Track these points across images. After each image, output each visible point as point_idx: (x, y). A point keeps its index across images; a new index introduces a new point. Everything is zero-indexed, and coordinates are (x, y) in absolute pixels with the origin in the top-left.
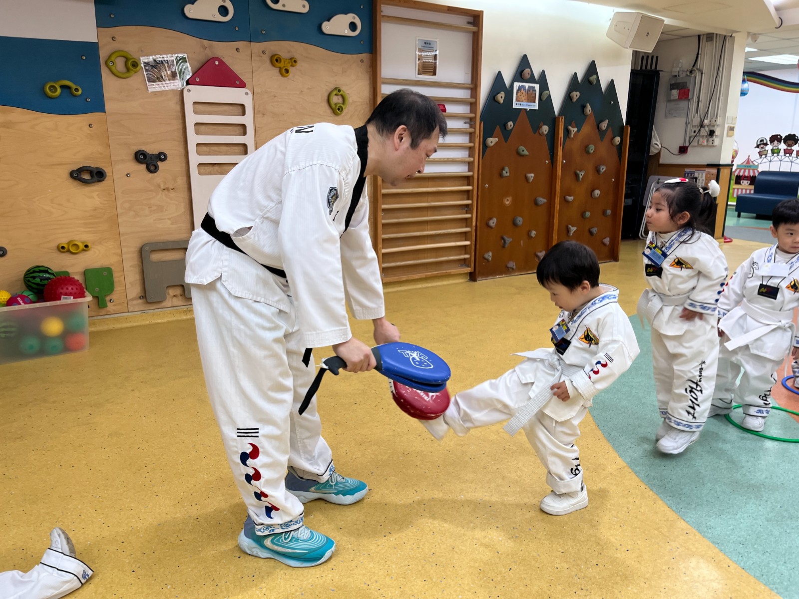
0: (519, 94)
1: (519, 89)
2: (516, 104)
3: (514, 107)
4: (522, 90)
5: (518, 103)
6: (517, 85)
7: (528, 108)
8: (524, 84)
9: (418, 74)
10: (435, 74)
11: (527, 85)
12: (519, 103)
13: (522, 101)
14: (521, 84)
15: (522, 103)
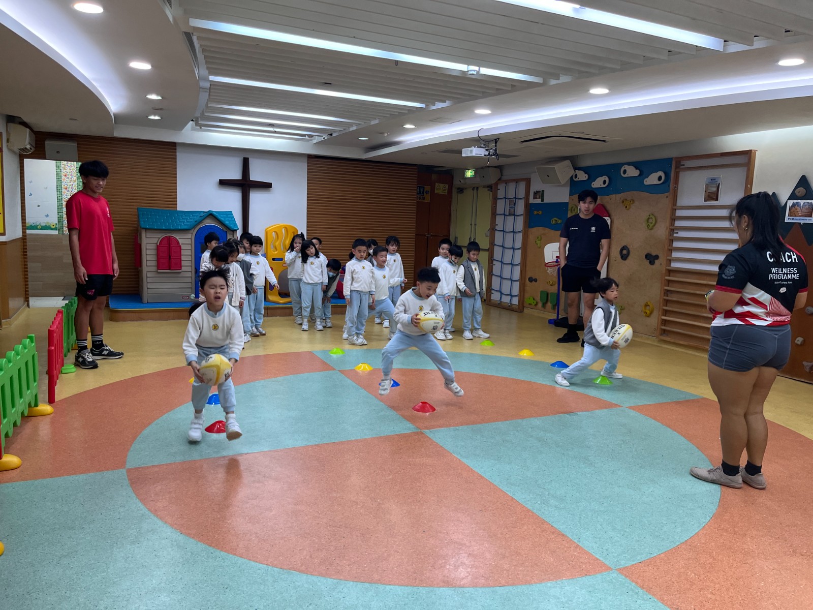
0: (792, 210)
1: (794, 205)
2: (789, 219)
3: (786, 221)
4: (796, 206)
5: (790, 218)
6: (790, 203)
7: (802, 222)
8: (799, 201)
9: (705, 201)
10: (717, 200)
11: (802, 202)
12: (792, 218)
13: (795, 216)
14: (795, 201)
15: (794, 218)
